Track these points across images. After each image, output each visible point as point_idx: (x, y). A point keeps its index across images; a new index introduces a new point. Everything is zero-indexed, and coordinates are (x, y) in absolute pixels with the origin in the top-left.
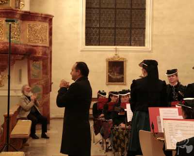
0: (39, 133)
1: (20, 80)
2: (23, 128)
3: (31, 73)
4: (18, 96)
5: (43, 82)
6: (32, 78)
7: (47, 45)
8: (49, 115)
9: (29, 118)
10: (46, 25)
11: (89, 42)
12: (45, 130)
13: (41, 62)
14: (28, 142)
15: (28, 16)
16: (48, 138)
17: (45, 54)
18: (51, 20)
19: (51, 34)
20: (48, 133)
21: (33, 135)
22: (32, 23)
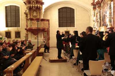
0: (47, 51)
1: (41, 37)
2: (42, 50)
3: (44, 35)
4: (41, 42)
5: (47, 37)
6: (44, 36)
7: (48, 28)
8: (49, 46)
9: (44, 47)
10: (48, 22)
11: (60, 26)
12: (48, 50)
13: (47, 32)
14: (44, 54)
15: (43, 20)
16: (49, 52)
17: (48, 30)
18: (49, 21)
19: (49, 24)
20: (49, 51)
21: (45, 52)
22: (44, 22)
